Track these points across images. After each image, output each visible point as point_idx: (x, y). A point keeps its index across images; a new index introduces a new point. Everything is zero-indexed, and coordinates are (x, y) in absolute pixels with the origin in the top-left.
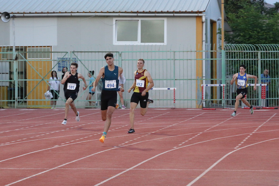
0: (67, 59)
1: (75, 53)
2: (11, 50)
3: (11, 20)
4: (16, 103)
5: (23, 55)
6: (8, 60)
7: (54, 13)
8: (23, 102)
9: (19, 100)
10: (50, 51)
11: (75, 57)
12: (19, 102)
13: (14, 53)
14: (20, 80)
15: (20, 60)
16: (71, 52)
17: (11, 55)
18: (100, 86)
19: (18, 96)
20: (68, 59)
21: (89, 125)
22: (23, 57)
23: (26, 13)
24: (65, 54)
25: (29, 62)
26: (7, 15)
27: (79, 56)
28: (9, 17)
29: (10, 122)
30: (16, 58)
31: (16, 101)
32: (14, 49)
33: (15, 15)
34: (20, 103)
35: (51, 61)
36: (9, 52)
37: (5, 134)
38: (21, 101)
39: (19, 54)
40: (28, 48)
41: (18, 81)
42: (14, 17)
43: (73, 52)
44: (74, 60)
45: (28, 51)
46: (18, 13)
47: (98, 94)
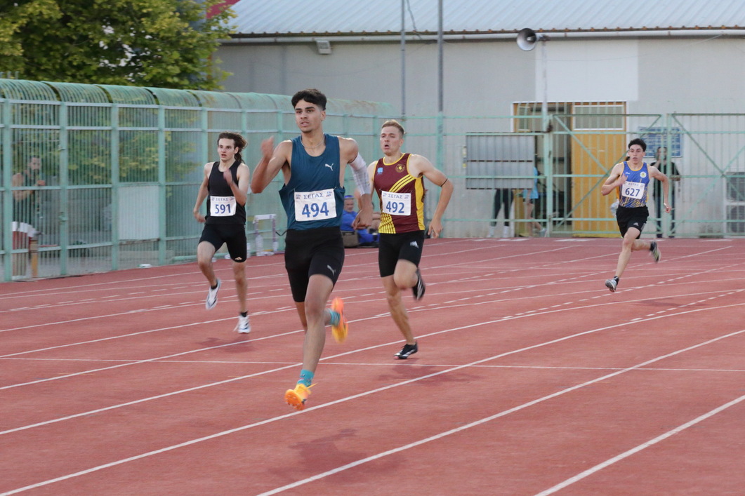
0: (659, 130)
1: (677, 117)
2: (539, 110)
3: (539, 45)
4: (549, 225)
5: (563, 121)
6: (532, 132)
7: (631, 29)
8: (563, 224)
9: (555, 219)
10: (623, 113)
11: (677, 125)
12: (554, 223)
13: (546, 118)
14: (557, 176)
15: (557, 133)
16: (668, 114)
17: (539, 121)
18: (732, 189)
19: (554, 210)
20: (662, 131)
21: (708, 274)
22: (564, 125)
23: (570, 31)
24: (654, 118)
25: (578, 136)
26: (529, 34)
27: (687, 123)
28: (534, 40)
29: (536, 268)
30: (550, 129)
31: (550, 221)
32: (545, 109)
33: (547, 34)
34: (558, 225)
35: (625, 135)
36: (534, 116)
37: (525, 292)
38: (559, 222)
39: (555, 119)
40: (574, 107)
41: (554, 178)
42: (545, 39)
43: (674, 115)
44: (675, 132)
45: (574, 113)
46: (554, 31)
47: (728, 206)
